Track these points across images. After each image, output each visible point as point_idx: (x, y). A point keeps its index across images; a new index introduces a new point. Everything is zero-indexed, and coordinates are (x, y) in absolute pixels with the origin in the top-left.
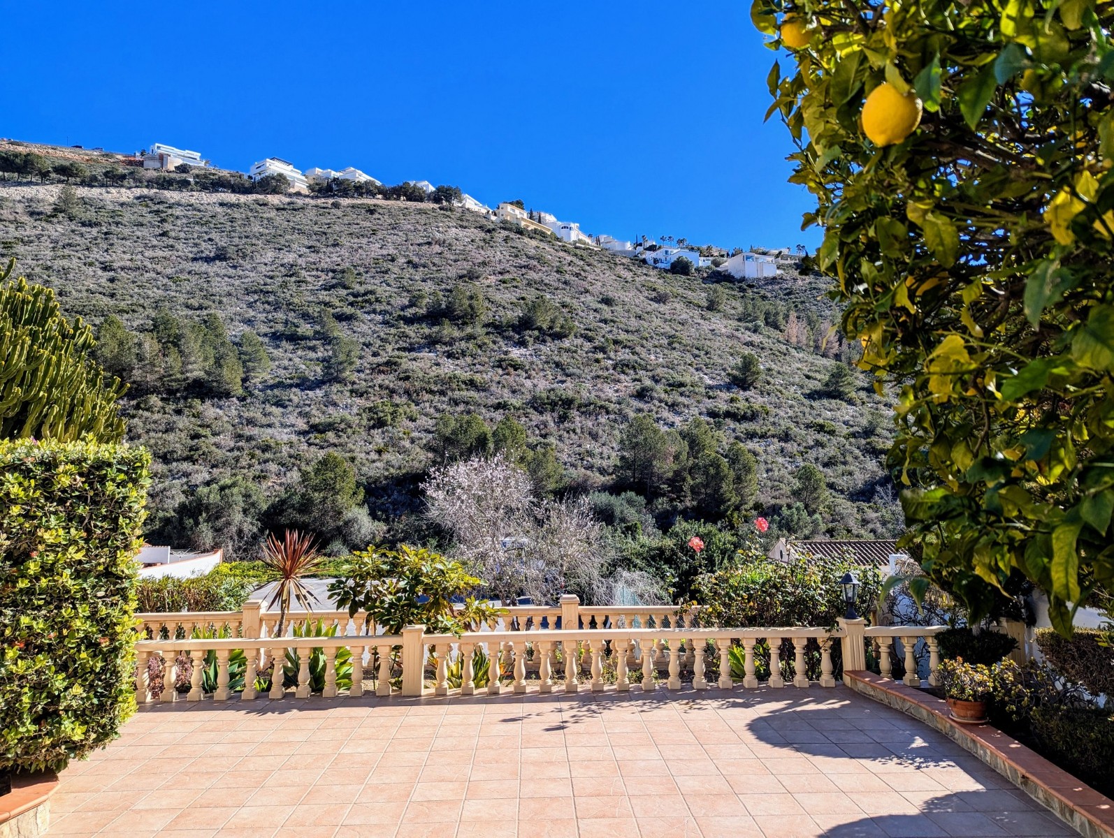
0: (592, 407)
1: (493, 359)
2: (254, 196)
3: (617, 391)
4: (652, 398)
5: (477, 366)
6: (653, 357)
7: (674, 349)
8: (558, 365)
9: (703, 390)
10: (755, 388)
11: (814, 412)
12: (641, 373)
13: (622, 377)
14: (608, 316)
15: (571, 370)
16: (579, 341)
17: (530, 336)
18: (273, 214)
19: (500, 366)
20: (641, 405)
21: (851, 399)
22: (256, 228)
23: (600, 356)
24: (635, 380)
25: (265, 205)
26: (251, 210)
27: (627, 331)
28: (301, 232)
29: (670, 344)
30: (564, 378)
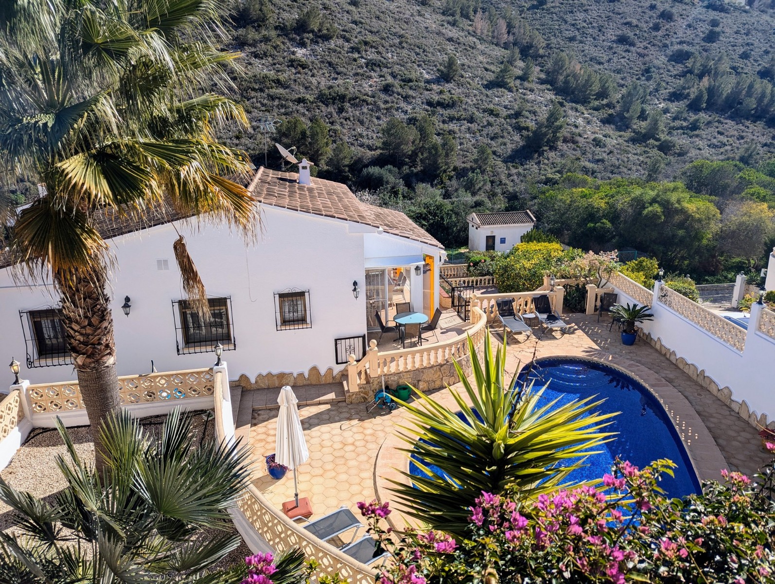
0: (358, 100)
1: (286, 59)
3: (371, 86)
4: (393, 92)
5: (277, 65)
6: (390, 55)
7: (403, 48)
8: (330, 64)
9: (422, 84)
10: (454, 81)
11: (489, 99)
12: (385, 70)
13: (373, 74)
14: (357, 17)
15: (340, 69)
16: (340, 42)
17: (308, 39)
19: (292, 66)
20: (388, 98)
21: (510, 88)
23: (356, 55)
24: (381, 76)
27: (371, 32)
29: (401, 43)
30: (336, 76)
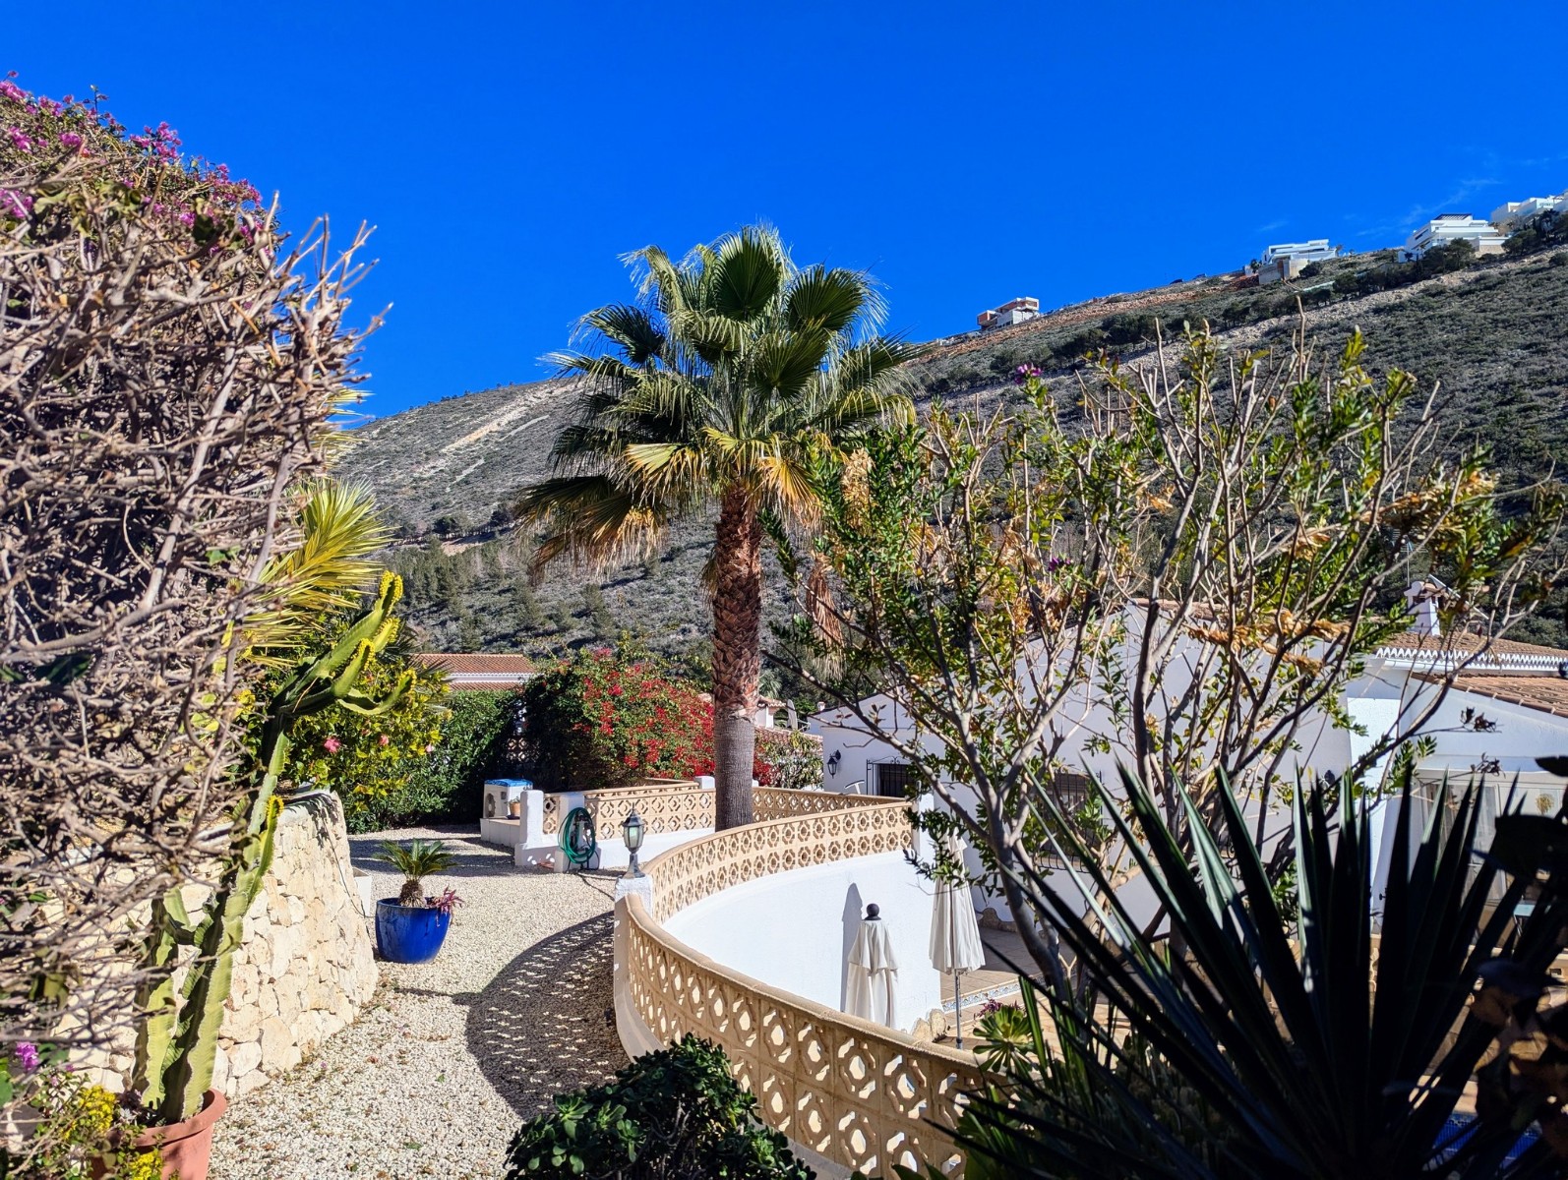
2: (1422, 285)
18: (1455, 305)
22: (1438, 337)
25: (1440, 293)
26: (1422, 308)
28: (1508, 324)
